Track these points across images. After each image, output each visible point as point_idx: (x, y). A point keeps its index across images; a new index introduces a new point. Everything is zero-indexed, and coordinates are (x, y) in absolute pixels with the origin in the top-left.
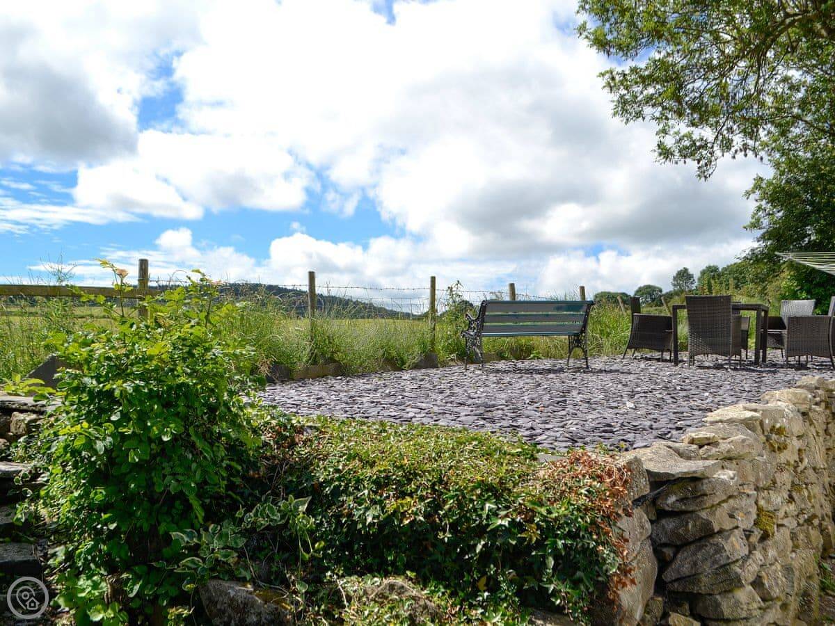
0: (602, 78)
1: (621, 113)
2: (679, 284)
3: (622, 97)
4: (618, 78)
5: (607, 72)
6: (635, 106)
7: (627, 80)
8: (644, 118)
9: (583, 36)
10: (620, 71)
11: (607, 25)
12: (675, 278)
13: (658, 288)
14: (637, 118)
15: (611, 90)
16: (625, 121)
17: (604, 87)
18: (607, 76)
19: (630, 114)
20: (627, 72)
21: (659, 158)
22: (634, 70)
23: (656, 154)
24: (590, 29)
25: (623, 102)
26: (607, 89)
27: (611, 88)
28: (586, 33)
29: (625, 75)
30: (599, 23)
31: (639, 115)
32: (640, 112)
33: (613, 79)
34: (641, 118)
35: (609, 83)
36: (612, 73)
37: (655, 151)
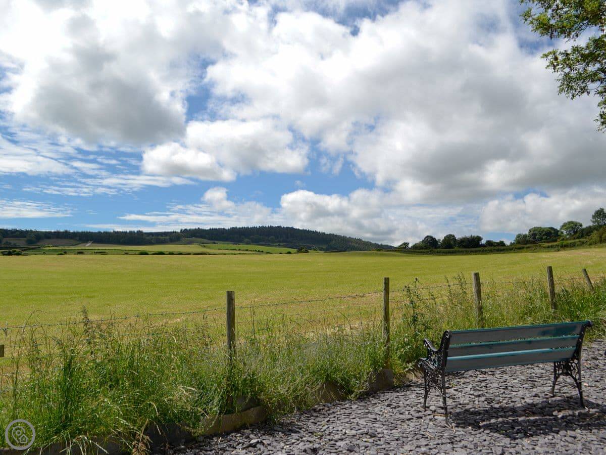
0: (545, 59)
1: (566, 90)
2: (596, 221)
3: (567, 75)
4: (560, 58)
5: (550, 53)
6: (580, 83)
7: (569, 59)
8: (588, 93)
9: (528, 22)
10: (563, 51)
11: (550, 11)
12: (593, 217)
13: (579, 223)
14: (583, 93)
15: (554, 69)
16: (571, 97)
17: (548, 66)
18: (550, 57)
19: (575, 90)
20: (569, 52)
21: (601, 127)
22: (576, 50)
23: (599, 123)
24: (534, 15)
25: (568, 79)
26: (551, 69)
27: (555, 67)
28: (530, 19)
29: (567, 55)
30: (543, 10)
31: (584, 90)
32: (584, 87)
33: (556, 59)
34: (586, 94)
35: (552, 63)
36: (554, 54)
37: (598, 120)
